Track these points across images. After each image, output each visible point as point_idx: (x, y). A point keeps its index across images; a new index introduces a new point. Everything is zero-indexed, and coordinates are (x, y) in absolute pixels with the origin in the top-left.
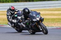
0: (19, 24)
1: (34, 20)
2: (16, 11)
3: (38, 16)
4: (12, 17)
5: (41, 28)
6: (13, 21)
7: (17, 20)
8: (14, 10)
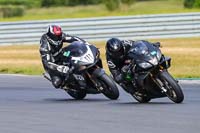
0: (75, 76)
1: (144, 65)
2: (65, 41)
3: (153, 53)
4: (55, 58)
5: (165, 86)
6: (60, 68)
7: (70, 67)
8: (59, 37)
